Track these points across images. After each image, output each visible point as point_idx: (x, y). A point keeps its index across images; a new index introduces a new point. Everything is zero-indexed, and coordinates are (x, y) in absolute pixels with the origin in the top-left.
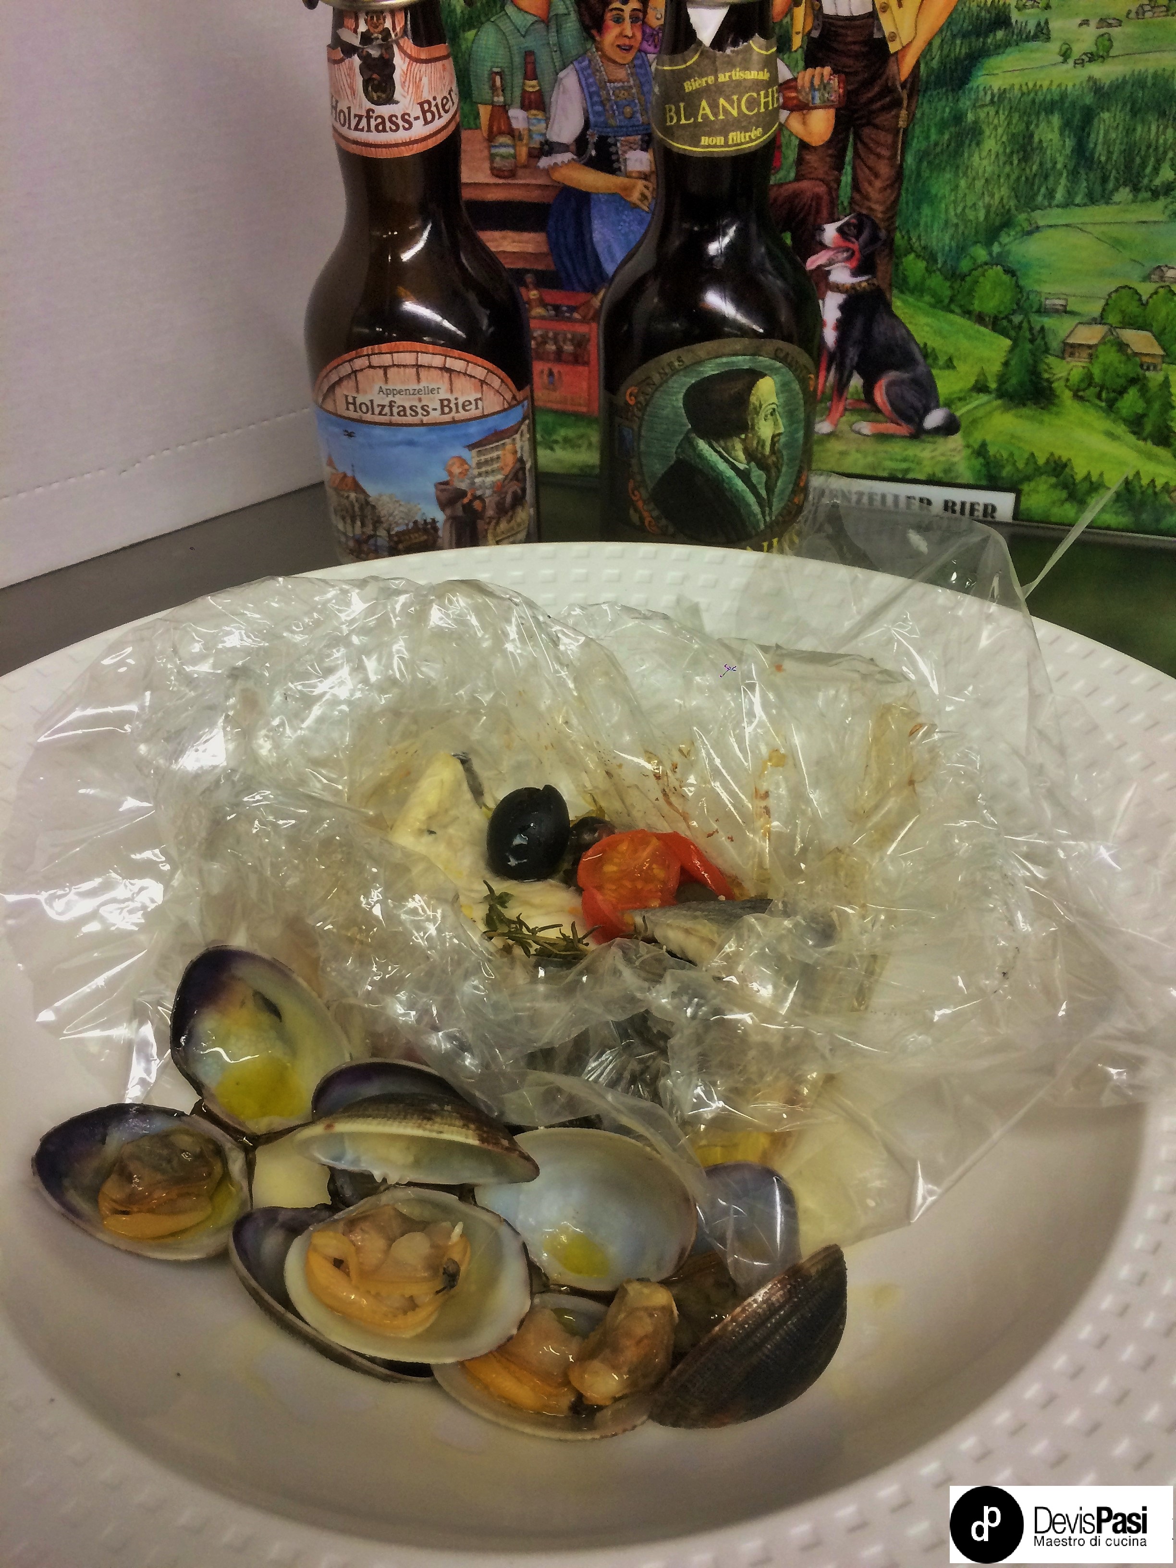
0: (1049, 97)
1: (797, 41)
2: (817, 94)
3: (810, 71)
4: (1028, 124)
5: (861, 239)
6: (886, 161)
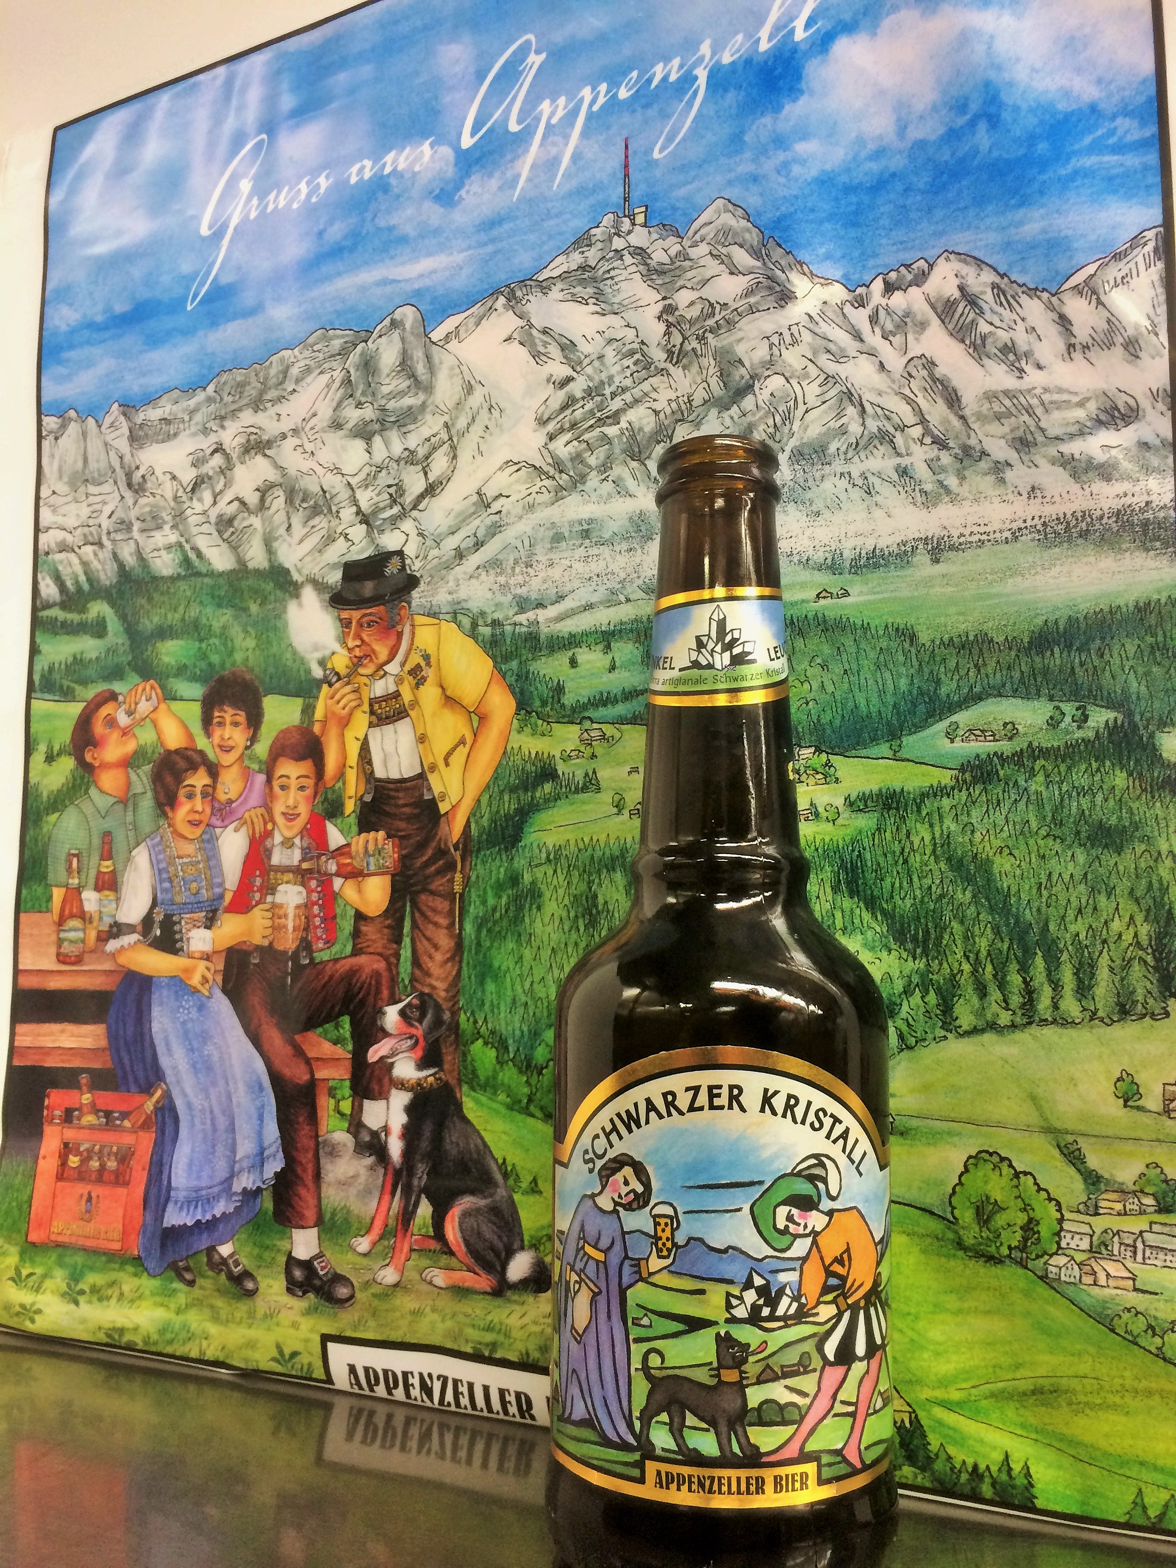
0: (608, 853)
1: (350, 806)
2: (372, 860)
3: (363, 835)
4: (590, 883)
5: (426, 1022)
6: (445, 931)
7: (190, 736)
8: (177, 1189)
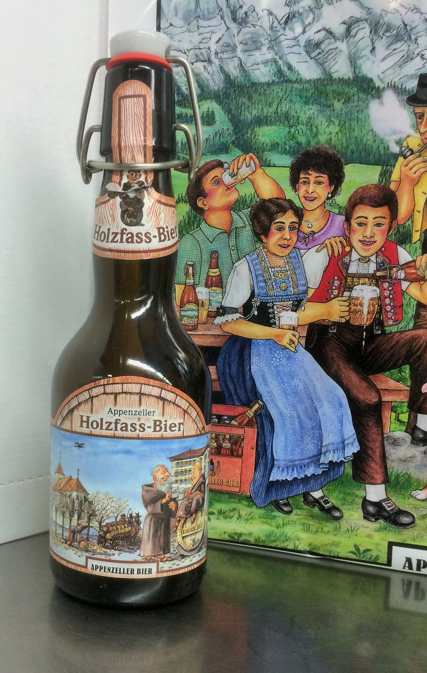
7: (281, 191)
8: (278, 460)
